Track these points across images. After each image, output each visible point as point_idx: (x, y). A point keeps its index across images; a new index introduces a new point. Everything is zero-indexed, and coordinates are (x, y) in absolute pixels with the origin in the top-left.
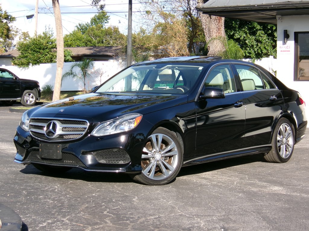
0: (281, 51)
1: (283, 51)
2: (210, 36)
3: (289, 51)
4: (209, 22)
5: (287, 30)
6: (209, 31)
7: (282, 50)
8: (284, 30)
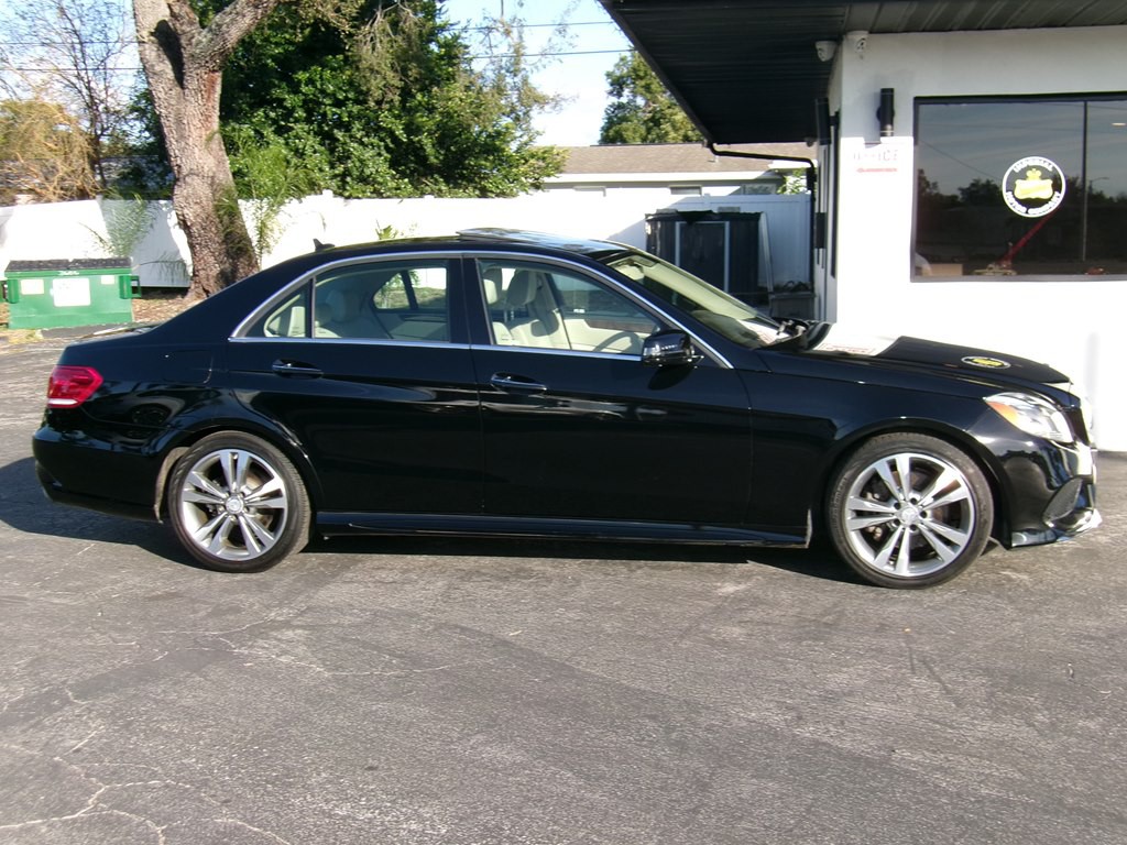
0: (861, 170)
1: (868, 170)
2: (182, 137)
3: (895, 170)
4: (179, 98)
5: (892, 90)
6: (179, 121)
7: (865, 168)
8: (883, 91)
